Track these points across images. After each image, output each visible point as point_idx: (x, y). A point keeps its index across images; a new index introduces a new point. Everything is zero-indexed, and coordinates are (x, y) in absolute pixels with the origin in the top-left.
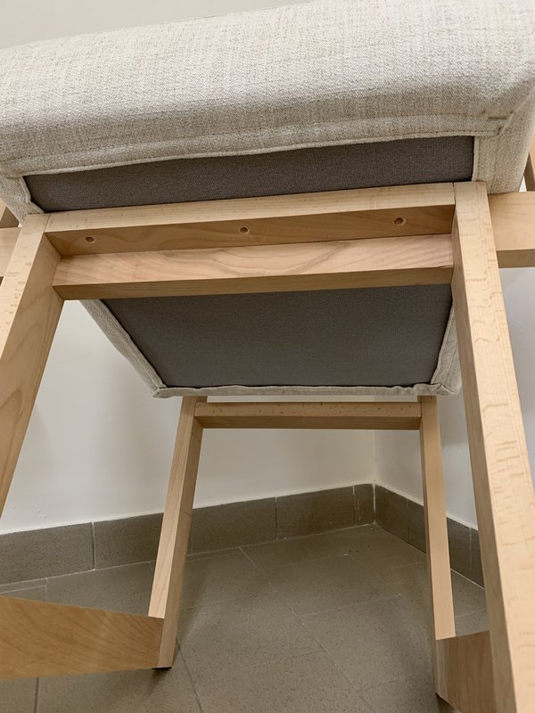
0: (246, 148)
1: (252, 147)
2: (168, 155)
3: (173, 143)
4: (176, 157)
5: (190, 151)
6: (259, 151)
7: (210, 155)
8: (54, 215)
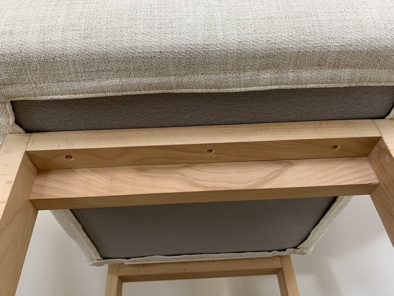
0: (227, 87)
1: (233, 86)
2: (157, 89)
3: (165, 79)
4: (164, 91)
5: (178, 87)
6: (238, 90)
7: (195, 91)
8: (35, 135)
